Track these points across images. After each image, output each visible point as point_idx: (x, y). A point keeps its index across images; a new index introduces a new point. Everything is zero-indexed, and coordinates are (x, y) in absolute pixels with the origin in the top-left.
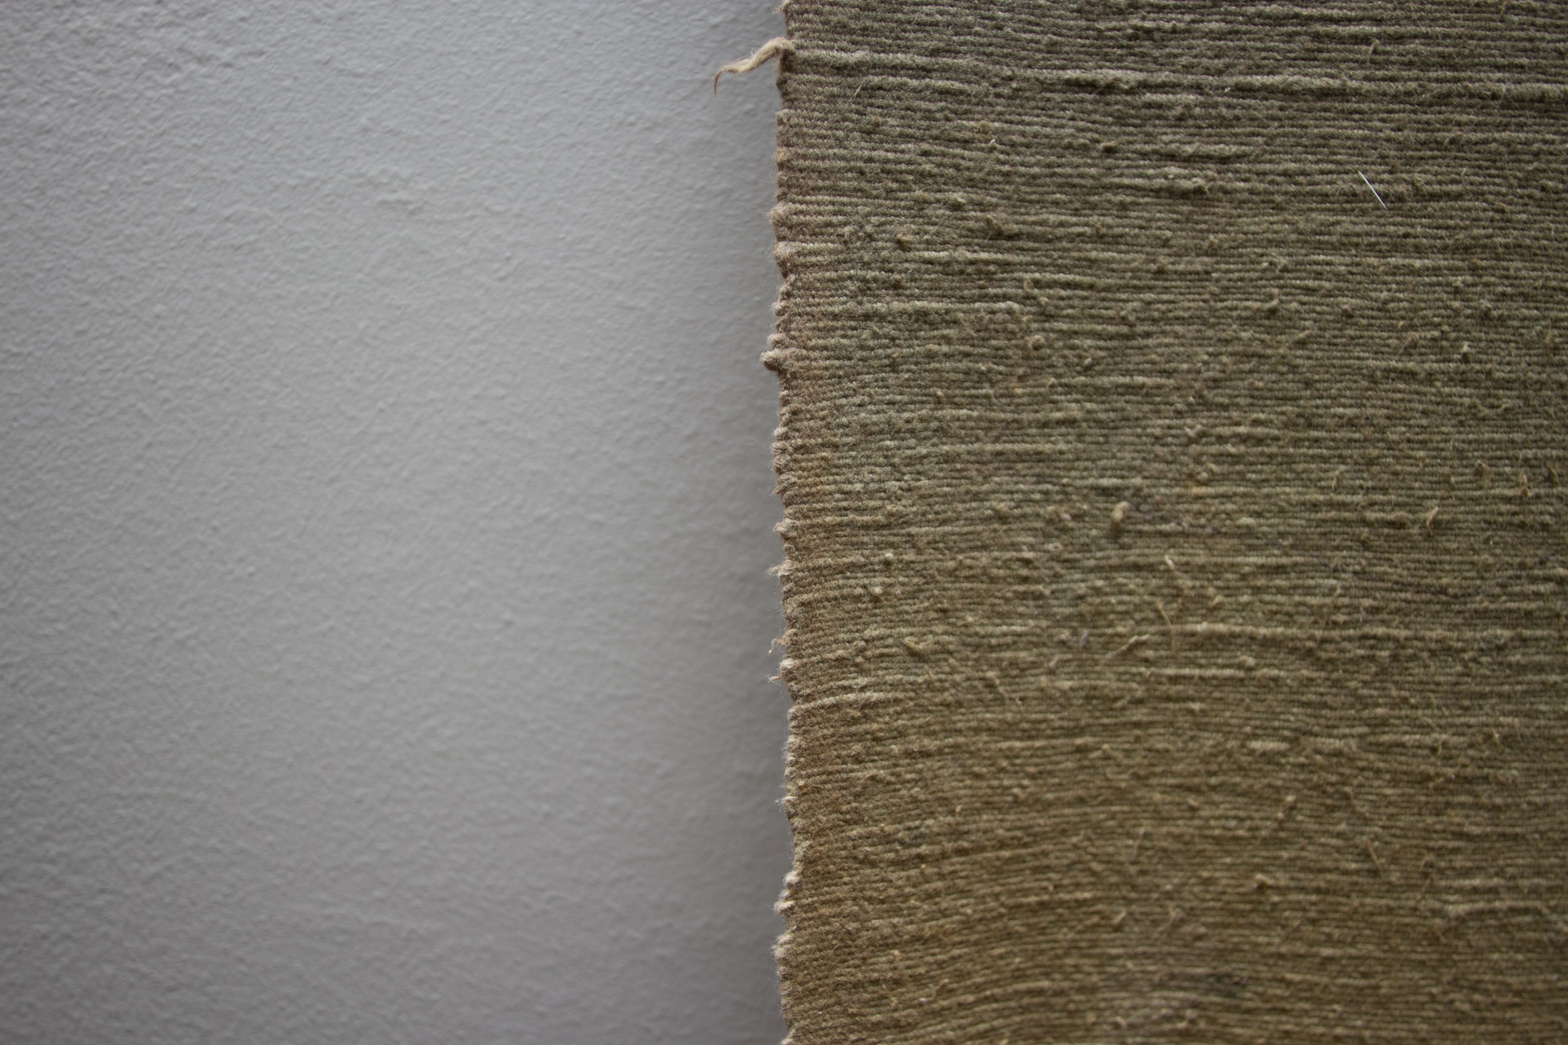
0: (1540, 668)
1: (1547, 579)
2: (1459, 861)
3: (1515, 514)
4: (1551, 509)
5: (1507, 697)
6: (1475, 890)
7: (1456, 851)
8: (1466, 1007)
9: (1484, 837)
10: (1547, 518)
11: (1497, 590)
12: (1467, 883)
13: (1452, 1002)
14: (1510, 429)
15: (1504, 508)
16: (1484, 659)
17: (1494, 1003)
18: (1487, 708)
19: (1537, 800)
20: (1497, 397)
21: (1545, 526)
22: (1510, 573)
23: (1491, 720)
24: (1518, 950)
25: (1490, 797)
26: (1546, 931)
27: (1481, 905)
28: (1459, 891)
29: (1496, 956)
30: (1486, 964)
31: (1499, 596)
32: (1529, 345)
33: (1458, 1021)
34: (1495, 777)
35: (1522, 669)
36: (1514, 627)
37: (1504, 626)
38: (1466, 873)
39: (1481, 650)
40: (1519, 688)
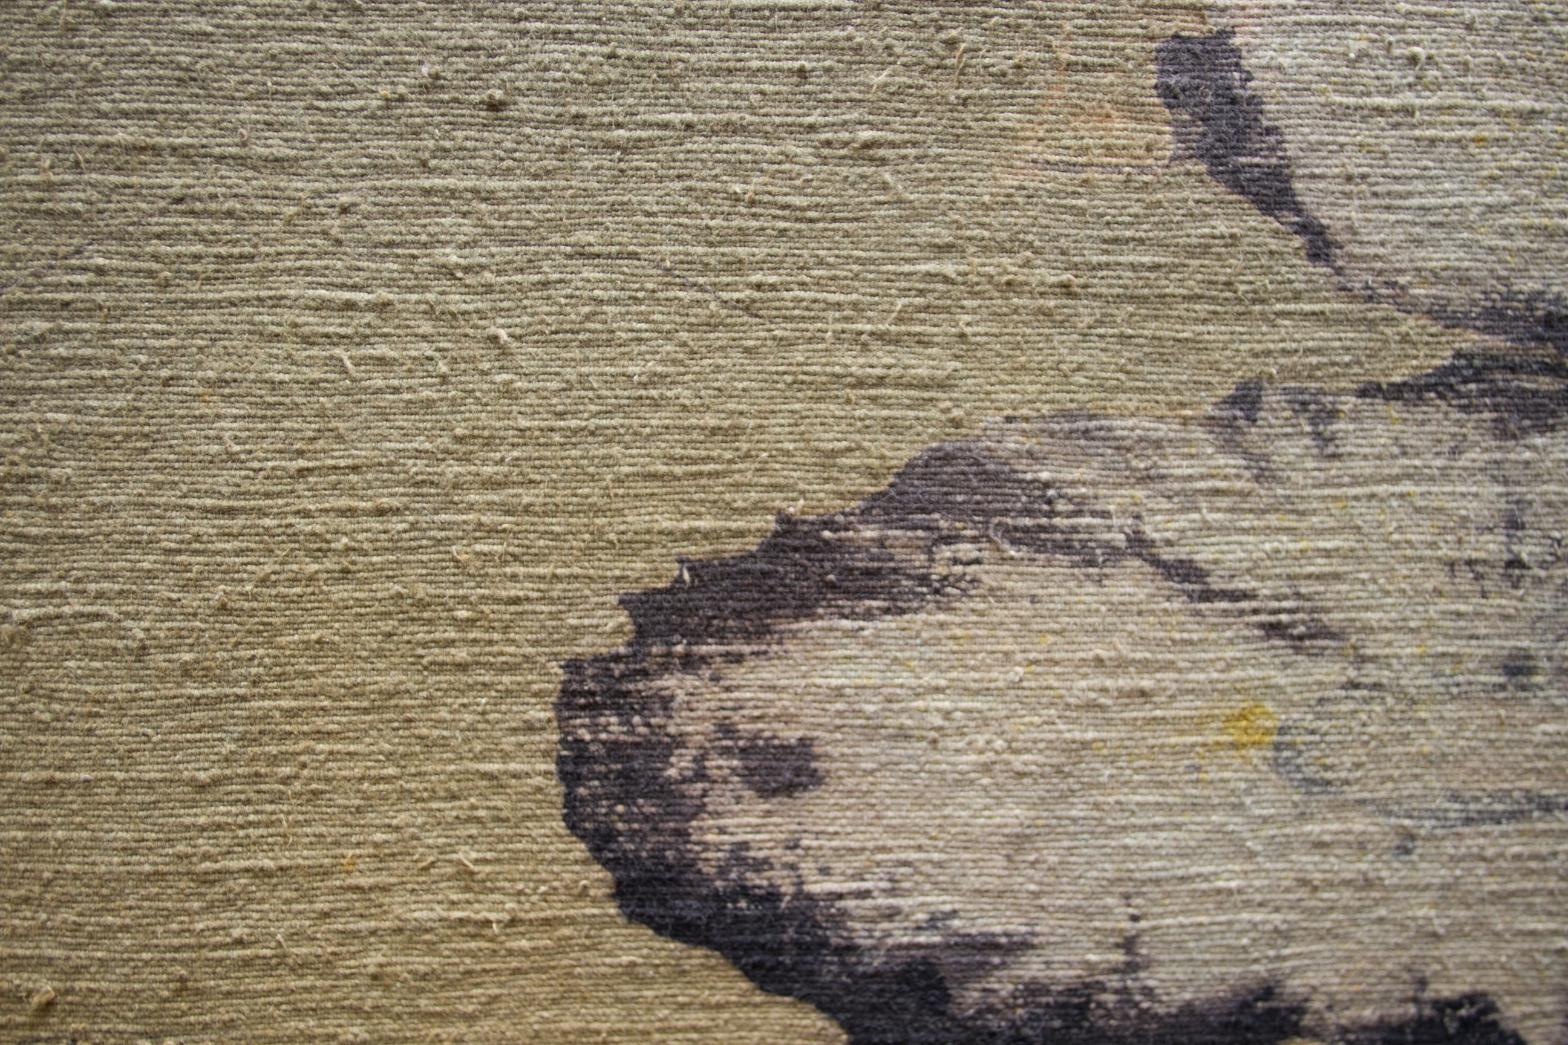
0: (86, 362)
1: (85, 269)
2: (21, 564)
3: (42, 201)
4: (82, 195)
5: (53, 391)
6: (39, 594)
7: (15, 553)
8: (47, 717)
9: (45, 538)
10: (79, 206)
11: (30, 280)
12: (31, 586)
13: (31, 712)
14: (32, 113)
15: (29, 195)
16: (23, 352)
17: (72, 713)
18: (33, 404)
19: (96, 499)
20: (14, 80)
21: (77, 214)
22: (43, 262)
23: (36, 416)
24: (93, 657)
25: (45, 496)
26: (123, 638)
27: (51, 610)
28: (24, 594)
29: (71, 664)
30: (61, 672)
31: (33, 286)
32: (43, 25)
33: (40, 731)
34: (48, 476)
35: (67, 362)
36: (53, 319)
37: (43, 317)
38: (31, 575)
39: (19, 342)
40: (64, 382)
